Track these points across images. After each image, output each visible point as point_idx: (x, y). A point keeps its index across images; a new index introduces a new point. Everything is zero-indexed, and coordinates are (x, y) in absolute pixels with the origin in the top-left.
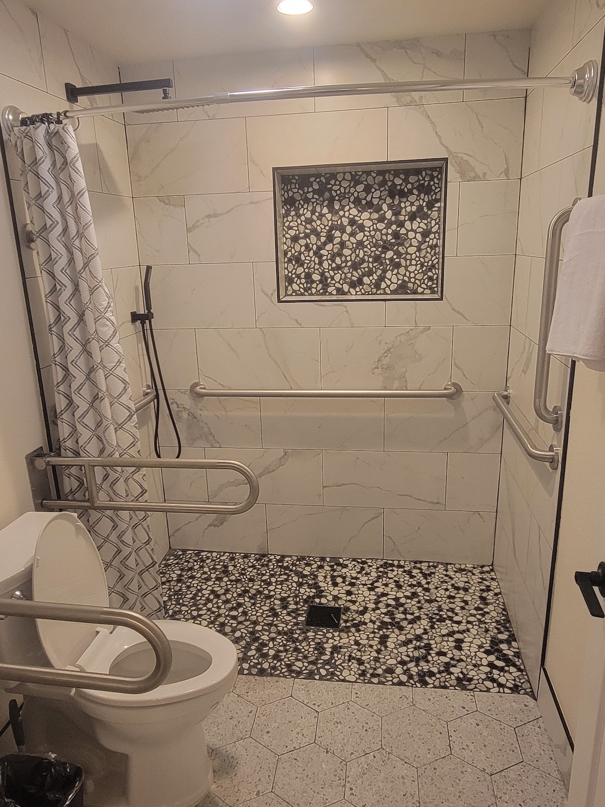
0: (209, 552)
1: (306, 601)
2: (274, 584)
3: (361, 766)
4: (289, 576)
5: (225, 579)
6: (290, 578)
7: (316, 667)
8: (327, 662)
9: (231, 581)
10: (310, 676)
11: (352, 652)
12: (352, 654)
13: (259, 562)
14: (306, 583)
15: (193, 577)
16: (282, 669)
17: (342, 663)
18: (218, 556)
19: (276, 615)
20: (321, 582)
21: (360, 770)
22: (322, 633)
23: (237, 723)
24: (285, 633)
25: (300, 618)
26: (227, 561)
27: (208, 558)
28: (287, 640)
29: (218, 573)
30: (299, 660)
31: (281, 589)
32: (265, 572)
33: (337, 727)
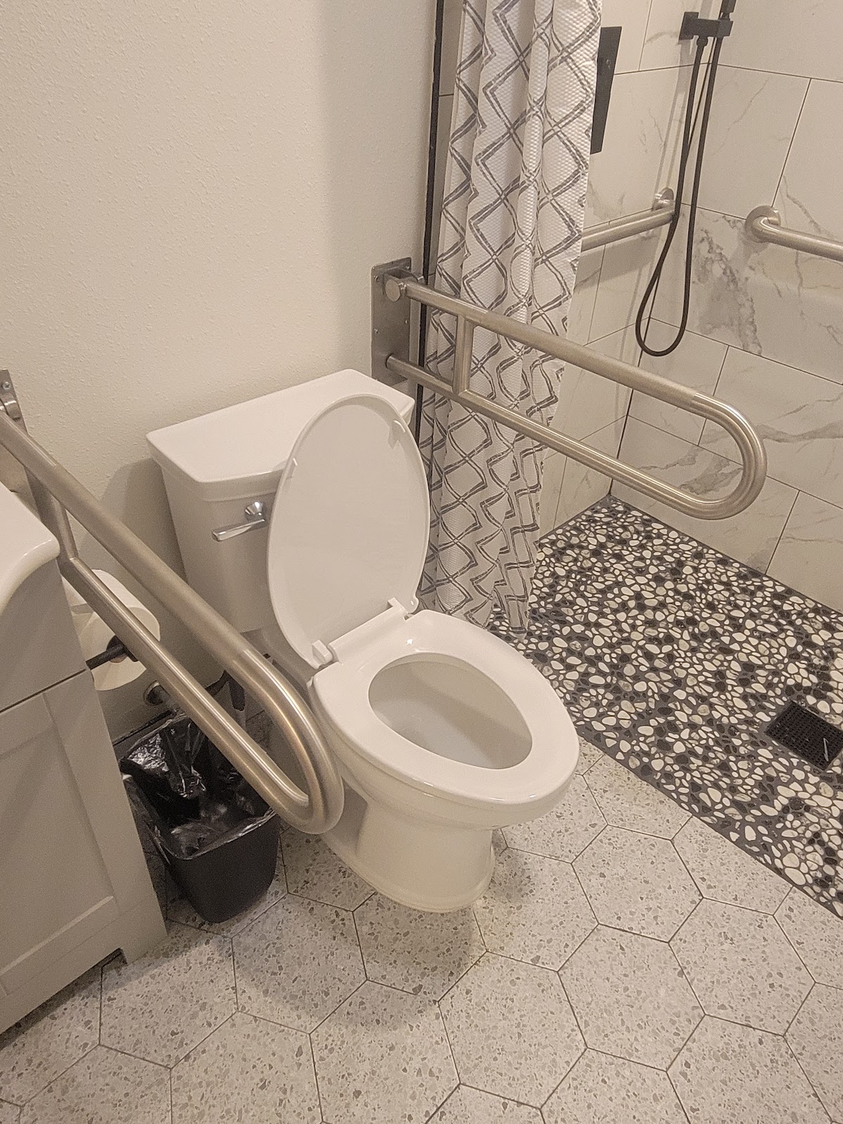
0: (666, 526)
1: (788, 690)
2: (747, 632)
3: (726, 1039)
4: (782, 630)
5: (669, 585)
6: (782, 636)
7: (741, 817)
8: (767, 821)
9: (677, 592)
10: (724, 827)
11: (825, 830)
12: (823, 834)
13: (741, 582)
14: (806, 658)
15: (619, 557)
16: (682, 785)
17: (794, 839)
18: (678, 541)
19: (721, 687)
20: (837, 669)
21: (721, 1045)
22: (788, 764)
23: (563, 831)
24: (720, 728)
25: (761, 715)
26: (688, 554)
27: (659, 536)
28: (717, 742)
29: (662, 568)
30: (719, 788)
31: (756, 647)
32: (741, 603)
33: (722, 944)
